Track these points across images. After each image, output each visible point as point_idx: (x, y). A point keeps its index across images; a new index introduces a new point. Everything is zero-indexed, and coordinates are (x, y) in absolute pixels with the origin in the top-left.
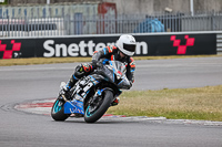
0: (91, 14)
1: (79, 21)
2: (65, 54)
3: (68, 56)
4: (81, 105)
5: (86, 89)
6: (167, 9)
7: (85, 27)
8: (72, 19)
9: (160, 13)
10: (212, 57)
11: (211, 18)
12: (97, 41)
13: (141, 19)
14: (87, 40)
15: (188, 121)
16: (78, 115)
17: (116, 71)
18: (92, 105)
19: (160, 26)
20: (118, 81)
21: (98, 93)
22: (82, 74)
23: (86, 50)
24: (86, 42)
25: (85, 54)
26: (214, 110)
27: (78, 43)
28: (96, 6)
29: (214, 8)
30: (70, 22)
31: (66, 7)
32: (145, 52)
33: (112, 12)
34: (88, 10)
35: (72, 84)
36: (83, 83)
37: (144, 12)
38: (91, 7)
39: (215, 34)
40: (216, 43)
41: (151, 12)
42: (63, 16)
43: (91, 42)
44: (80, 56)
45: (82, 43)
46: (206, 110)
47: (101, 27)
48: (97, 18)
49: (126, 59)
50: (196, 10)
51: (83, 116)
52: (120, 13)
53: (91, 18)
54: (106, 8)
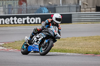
0: (16, 5)
1: (10, 8)
2: (3, 23)
3: (5, 24)
4: (37, 47)
5: (40, 39)
6: (50, 3)
7: (13, 11)
8: (7, 7)
9: (46, 5)
10: (70, 25)
11: (69, 7)
12: (18, 17)
13: (38, 7)
14: (13, 17)
15: (59, 53)
16: (35, 52)
17: (54, 31)
18: (43, 47)
19: (46, 10)
20: (55, 35)
21: (46, 41)
22: (37, 32)
23: (13, 21)
24: (13, 18)
25: (13, 23)
26: (70, 48)
27: (9, 18)
28: (18, 1)
29: (71, 2)
30: (6, 8)
31: (4, 2)
32: (40, 22)
33: (25, 4)
34: (14, 3)
35: (31, 37)
36: (38, 36)
37: (39, 4)
38: (15, 2)
39: (71, 14)
40: (71, 18)
41: (42, 4)
42: (3, 6)
43: (15, 18)
44: (10, 24)
45: (11, 18)
46: (67, 48)
47: (20, 11)
48: (18, 7)
49: (57, 25)
50: (62, 3)
51: (38, 52)
52: (28, 4)
53: (15, 7)
54: (22, 2)
